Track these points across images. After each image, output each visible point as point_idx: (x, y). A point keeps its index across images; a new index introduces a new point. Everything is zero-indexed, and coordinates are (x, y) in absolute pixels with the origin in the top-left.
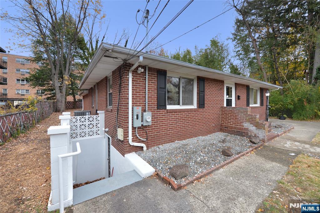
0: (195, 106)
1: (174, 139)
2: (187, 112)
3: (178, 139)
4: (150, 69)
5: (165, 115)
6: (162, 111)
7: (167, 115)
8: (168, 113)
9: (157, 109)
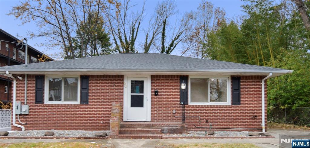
0: (78, 103)
1: (50, 128)
2: (65, 107)
3: (55, 128)
4: (29, 76)
5: (42, 108)
6: (39, 105)
7: (44, 108)
8: (44, 107)
9: (36, 104)
